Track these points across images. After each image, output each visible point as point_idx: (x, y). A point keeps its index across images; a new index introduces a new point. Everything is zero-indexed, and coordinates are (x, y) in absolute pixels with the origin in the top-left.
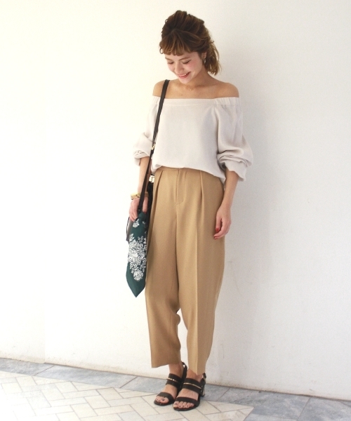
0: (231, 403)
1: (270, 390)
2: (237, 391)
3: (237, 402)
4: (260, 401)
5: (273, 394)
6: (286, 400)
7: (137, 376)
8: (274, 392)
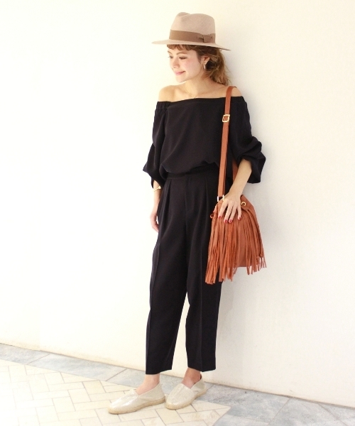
0: (209, 401)
2: (220, 388)
3: (216, 401)
4: (238, 400)
5: (254, 393)
7: (127, 368)
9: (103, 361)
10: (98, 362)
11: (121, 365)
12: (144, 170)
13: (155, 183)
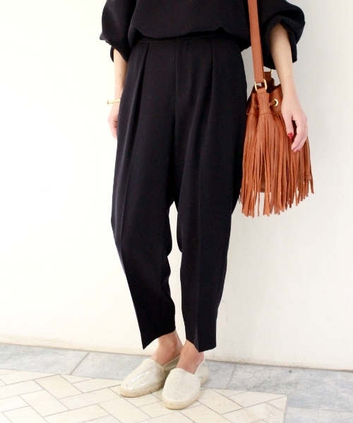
0: (249, 390)
1: (296, 365)
2: (249, 369)
3: (258, 388)
4: (289, 384)
5: (302, 372)
6: (326, 380)
7: (89, 352)
8: (304, 369)
9: (47, 344)
10: (38, 346)
11: (78, 348)
12: (101, 38)
13: (116, 53)
